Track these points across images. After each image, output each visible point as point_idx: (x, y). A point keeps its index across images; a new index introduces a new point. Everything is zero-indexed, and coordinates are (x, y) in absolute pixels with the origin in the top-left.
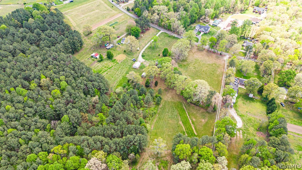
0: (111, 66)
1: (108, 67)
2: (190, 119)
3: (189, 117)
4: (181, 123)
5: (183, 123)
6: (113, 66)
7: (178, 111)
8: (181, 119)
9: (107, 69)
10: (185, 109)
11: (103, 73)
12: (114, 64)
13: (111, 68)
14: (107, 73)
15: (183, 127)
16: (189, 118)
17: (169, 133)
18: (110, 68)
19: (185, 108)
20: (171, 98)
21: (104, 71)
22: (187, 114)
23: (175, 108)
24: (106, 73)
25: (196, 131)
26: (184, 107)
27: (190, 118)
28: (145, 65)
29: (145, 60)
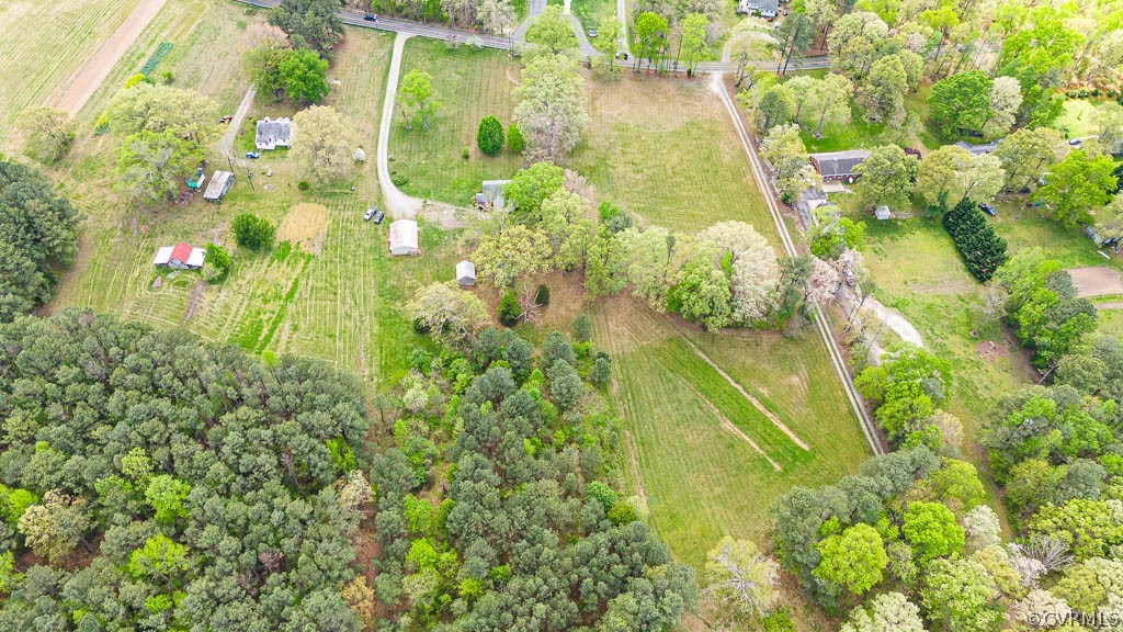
0: (290, 285)
1: (278, 296)
2: (749, 398)
3: (738, 387)
4: (728, 425)
5: (735, 422)
6: (297, 280)
7: (689, 379)
8: (718, 408)
9: (283, 307)
10: (708, 360)
11: (272, 331)
12: (298, 270)
13: (296, 296)
14: (295, 328)
15: (747, 439)
16: (745, 394)
17: (717, 490)
18: (290, 295)
19: (703, 356)
20: (632, 338)
21: (275, 323)
22: (729, 379)
23: (672, 371)
24: (286, 326)
25: (799, 435)
26: (700, 354)
27: (745, 390)
28: (438, 223)
29: (421, 197)
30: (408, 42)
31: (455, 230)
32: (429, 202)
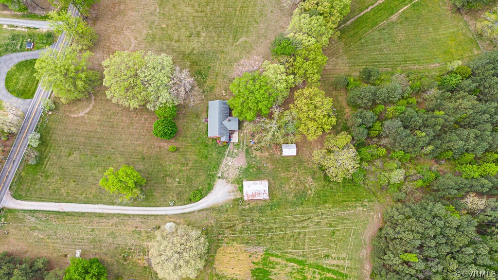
0: (292, 264)
1: (301, 271)
2: (377, 4)
3: (370, 8)
4: (394, 18)
5: (392, 14)
6: (287, 260)
7: (366, 32)
8: (383, 20)
9: (310, 266)
10: (353, 20)
11: (329, 271)
12: (280, 260)
13: (301, 258)
14: (327, 256)
15: (402, 10)
16: (374, 6)
17: (431, 30)
18: (300, 263)
19: (350, 21)
20: (338, 57)
21: (323, 269)
22: (365, 11)
23: (360, 40)
24: (325, 263)
26: (348, 23)
27: (372, 5)
28: (240, 168)
29: (214, 181)
30: (15, 197)
31: (246, 157)
32: (219, 175)
